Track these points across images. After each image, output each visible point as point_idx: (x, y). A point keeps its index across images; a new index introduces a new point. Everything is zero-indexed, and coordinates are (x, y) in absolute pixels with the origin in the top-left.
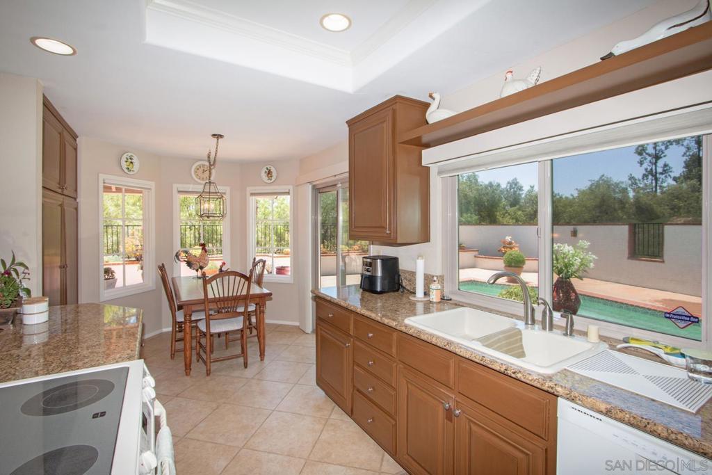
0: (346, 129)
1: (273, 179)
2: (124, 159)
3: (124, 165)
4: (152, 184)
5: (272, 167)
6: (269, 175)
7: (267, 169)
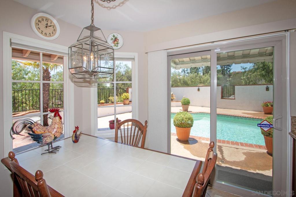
5: (119, 35)
6: (116, 42)
7: (114, 36)
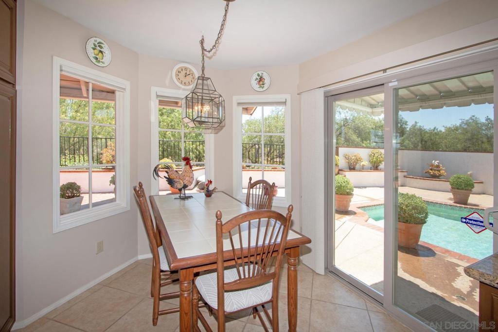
1: (266, 87)
2: (91, 45)
3: (91, 53)
4: (126, 84)
5: (264, 73)
6: (261, 83)
7: (259, 75)
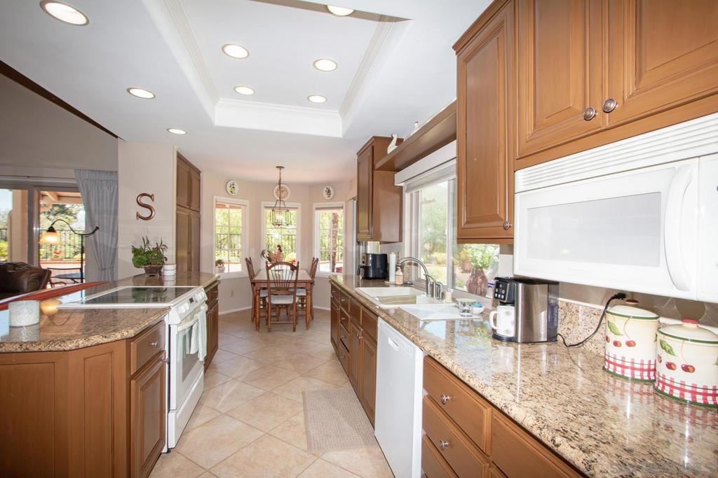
0: (356, 157)
1: (332, 196)
2: (229, 185)
3: (229, 189)
4: (247, 202)
5: (330, 187)
6: (329, 193)
7: (327, 188)
